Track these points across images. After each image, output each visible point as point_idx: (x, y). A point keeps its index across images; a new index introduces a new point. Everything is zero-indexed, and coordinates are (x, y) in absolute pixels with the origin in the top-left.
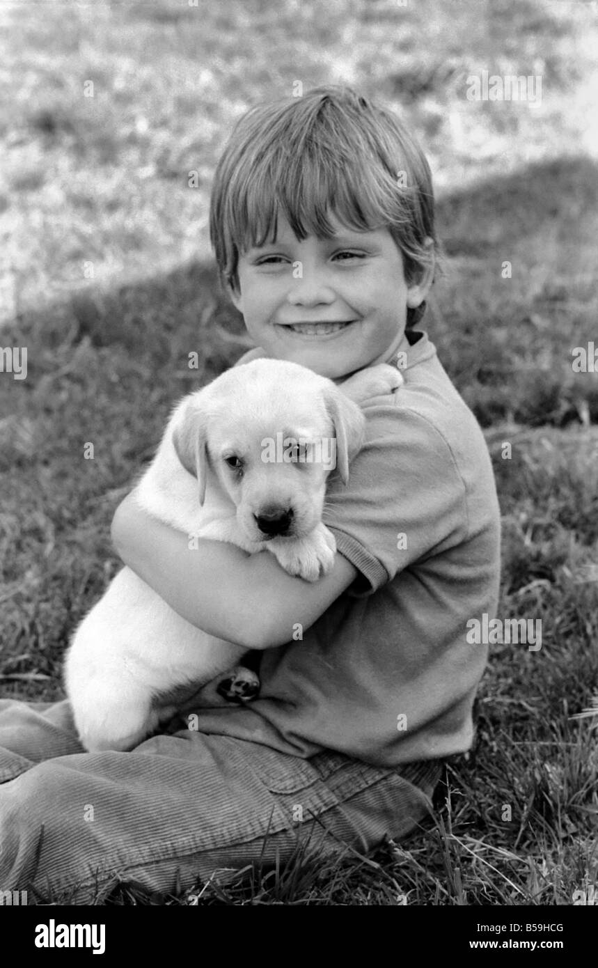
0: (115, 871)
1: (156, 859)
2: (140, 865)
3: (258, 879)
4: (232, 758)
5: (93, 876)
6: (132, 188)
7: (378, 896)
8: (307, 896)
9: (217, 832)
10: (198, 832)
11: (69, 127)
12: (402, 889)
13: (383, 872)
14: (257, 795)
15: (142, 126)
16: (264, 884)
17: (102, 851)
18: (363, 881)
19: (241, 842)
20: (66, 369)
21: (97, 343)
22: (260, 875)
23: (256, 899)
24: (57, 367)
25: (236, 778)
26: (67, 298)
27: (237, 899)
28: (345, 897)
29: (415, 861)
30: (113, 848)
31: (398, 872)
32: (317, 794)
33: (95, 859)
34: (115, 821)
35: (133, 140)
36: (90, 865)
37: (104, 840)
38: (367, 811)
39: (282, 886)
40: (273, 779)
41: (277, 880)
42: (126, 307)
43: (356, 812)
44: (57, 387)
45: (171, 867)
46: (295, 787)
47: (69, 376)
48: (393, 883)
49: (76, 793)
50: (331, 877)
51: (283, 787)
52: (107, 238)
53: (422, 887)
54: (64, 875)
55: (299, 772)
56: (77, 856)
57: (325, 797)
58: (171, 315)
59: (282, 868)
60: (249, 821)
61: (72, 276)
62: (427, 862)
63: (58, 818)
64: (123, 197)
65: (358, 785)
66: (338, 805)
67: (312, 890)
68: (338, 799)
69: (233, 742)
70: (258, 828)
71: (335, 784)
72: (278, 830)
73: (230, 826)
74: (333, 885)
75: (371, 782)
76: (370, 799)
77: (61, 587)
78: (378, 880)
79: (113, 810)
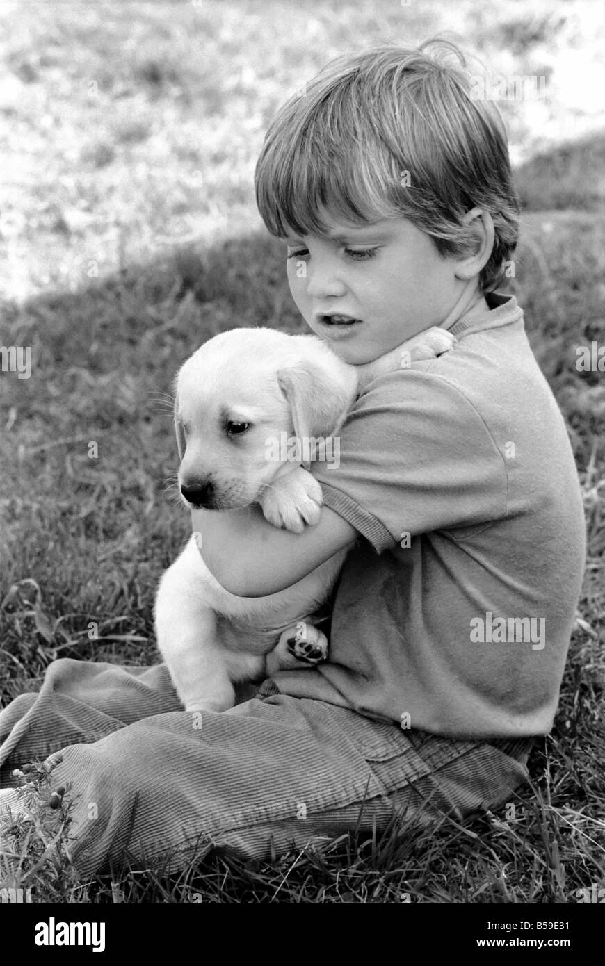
0: (209, 835)
1: (250, 824)
2: (234, 830)
3: (353, 846)
4: (325, 723)
5: (187, 840)
6: (238, 140)
7: (476, 867)
8: (403, 866)
9: (311, 798)
10: (293, 797)
11: (174, 78)
12: (500, 859)
13: (481, 842)
14: (352, 761)
15: (248, 78)
16: (360, 853)
17: (196, 815)
18: (461, 851)
19: (336, 808)
20: (169, 324)
21: (201, 298)
22: (356, 844)
23: (353, 868)
24: (158, 323)
25: (330, 743)
26: (171, 253)
27: (333, 868)
28: (443, 867)
29: (512, 832)
30: (207, 813)
31: (496, 842)
32: (409, 763)
33: (190, 823)
34: (208, 786)
35: (238, 91)
36: (184, 830)
37: (199, 804)
38: (460, 780)
39: (379, 855)
40: (365, 746)
41: (374, 849)
42: (230, 263)
43: (448, 782)
44: (159, 343)
45: (265, 832)
46: (387, 755)
47: (171, 331)
48: (490, 852)
49: (171, 756)
50: (428, 845)
51: (374, 755)
52: (212, 191)
53: (520, 857)
54: (158, 840)
55: (391, 740)
56: (171, 821)
57: (417, 766)
58: (275, 269)
59: (379, 835)
60: (343, 786)
61: (177, 230)
62: (526, 832)
63: (152, 780)
64: (229, 149)
65: (450, 754)
66: (430, 774)
67: (409, 859)
68: (430, 769)
69: (326, 707)
70: (352, 794)
71: (427, 753)
72: (373, 795)
73: (324, 792)
74: (430, 855)
75: (463, 752)
76: (463, 768)
77: (160, 546)
78: (475, 850)
79: (207, 774)
